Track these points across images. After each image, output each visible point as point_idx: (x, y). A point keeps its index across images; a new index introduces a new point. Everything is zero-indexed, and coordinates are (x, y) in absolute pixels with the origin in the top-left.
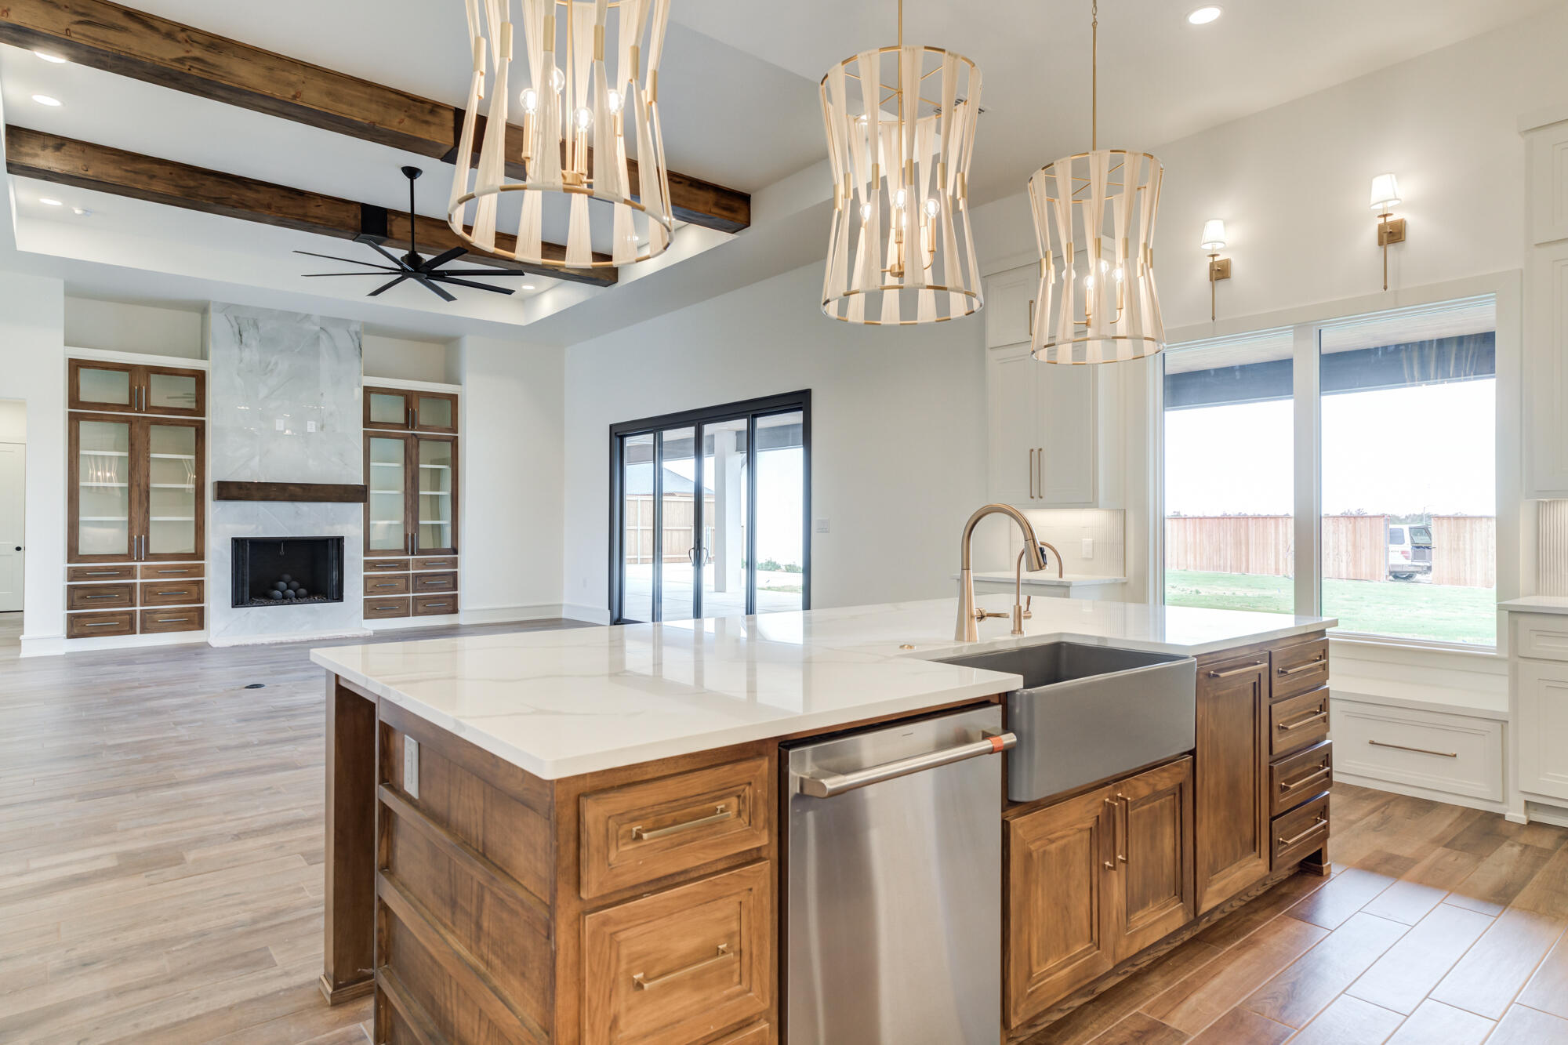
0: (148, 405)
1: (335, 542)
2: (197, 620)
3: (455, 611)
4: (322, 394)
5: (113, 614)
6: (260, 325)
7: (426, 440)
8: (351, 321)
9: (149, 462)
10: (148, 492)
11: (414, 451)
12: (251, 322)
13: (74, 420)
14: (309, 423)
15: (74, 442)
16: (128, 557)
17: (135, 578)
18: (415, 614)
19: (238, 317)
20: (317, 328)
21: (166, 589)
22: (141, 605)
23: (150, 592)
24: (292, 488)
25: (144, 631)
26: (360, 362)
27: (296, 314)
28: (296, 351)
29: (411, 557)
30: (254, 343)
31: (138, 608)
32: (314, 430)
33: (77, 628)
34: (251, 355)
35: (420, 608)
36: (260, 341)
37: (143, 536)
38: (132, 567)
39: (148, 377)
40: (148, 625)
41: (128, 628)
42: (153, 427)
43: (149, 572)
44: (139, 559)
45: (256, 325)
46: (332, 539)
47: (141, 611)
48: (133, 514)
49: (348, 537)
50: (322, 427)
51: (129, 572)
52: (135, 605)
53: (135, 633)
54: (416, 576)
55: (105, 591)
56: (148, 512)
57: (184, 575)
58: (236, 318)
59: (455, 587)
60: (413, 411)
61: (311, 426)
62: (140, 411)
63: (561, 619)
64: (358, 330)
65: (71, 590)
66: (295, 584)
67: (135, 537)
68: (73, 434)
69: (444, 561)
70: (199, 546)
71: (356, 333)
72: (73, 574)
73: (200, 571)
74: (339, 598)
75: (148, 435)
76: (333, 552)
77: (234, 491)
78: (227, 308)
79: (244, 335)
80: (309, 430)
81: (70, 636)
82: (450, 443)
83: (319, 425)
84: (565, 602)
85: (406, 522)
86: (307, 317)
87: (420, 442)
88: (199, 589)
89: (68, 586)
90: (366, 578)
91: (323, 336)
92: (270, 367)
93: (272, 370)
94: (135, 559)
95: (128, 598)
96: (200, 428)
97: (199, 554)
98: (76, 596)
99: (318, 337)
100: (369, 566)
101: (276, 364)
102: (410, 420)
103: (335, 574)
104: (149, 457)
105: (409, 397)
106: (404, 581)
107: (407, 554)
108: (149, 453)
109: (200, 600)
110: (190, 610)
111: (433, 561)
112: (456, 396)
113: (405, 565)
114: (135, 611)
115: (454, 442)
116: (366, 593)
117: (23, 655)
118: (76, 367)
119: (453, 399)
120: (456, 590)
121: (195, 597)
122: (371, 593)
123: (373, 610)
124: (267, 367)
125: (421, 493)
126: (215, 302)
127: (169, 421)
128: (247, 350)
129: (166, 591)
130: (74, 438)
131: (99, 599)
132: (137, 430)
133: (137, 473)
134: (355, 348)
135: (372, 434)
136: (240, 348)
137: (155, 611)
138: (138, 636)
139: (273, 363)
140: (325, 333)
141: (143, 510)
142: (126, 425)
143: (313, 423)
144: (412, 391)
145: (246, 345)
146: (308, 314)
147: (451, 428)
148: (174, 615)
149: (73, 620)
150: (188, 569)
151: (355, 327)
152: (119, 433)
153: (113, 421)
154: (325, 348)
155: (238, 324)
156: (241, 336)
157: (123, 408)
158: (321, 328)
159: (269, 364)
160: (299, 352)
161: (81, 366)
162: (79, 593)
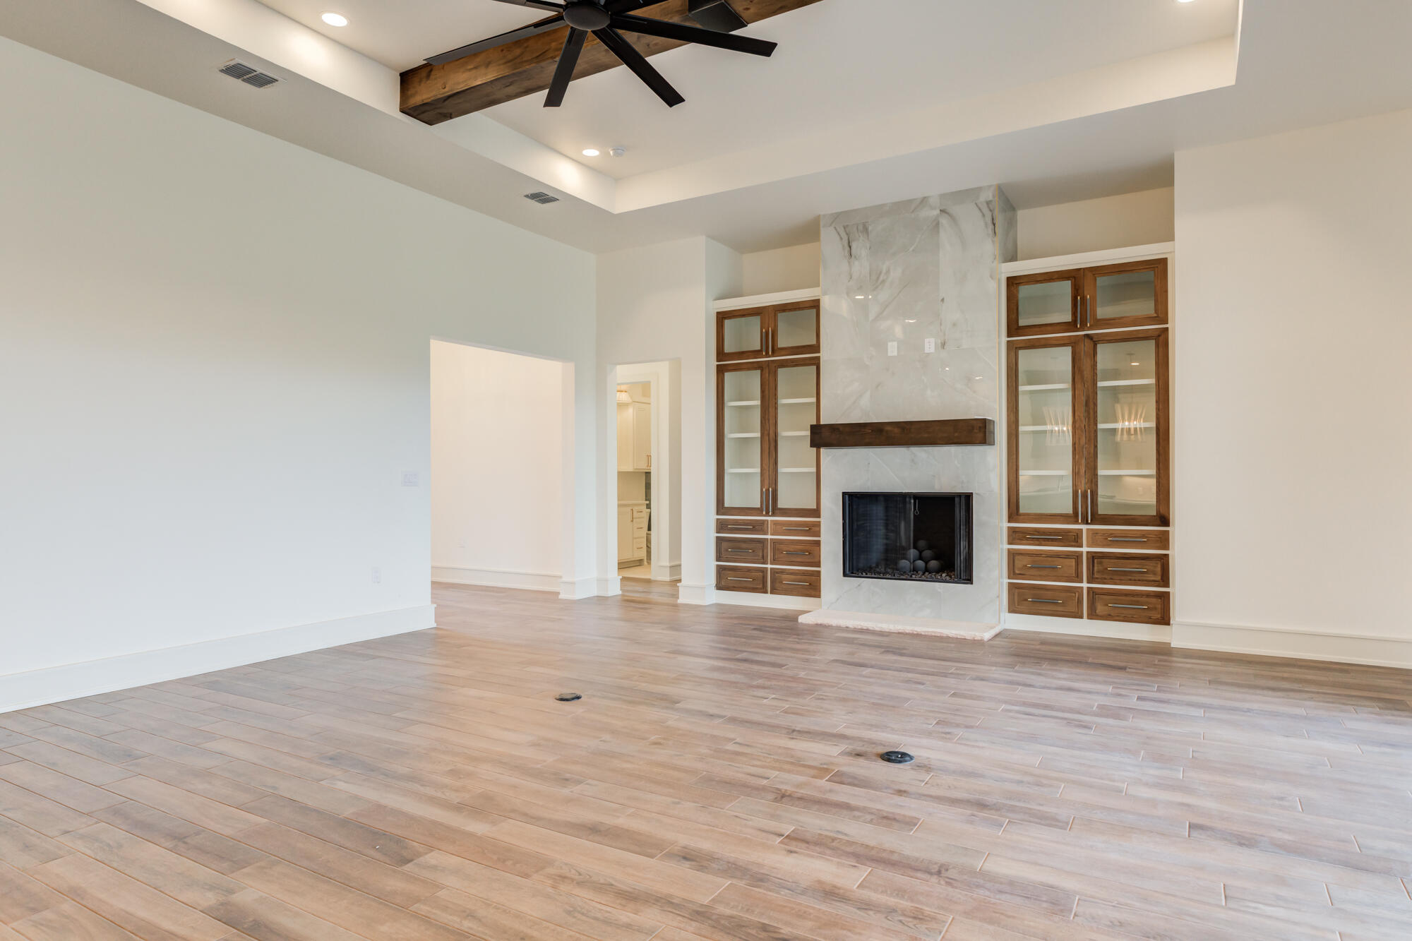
0: (776, 348)
1: (962, 501)
2: (811, 587)
3: (1164, 620)
4: (943, 300)
5: (749, 569)
6: (870, 228)
7: (1110, 341)
8: (980, 189)
9: (776, 409)
10: (776, 441)
11: (1089, 363)
12: (861, 227)
13: (721, 371)
14: (927, 340)
15: (720, 394)
16: (759, 511)
17: (766, 534)
18: (1093, 615)
19: (847, 226)
20: (937, 212)
21: (792, 548)
22: (771, 563)
23: (778, 549)
24: (888, 428)
25: (774, 591)
26: (993, 241)
27: (910, 201)
28: (911, 249)
29: (1084, 527)
30: (864, 253)
31: (769, 566)
32: (932, 350)
33: (725, 581)
34: (862, 267)
35: (1100, 609)
36: (870, 248)
37: (771, 489)
38: (763, 522)
39: (775, 316)
40: (777, 585)
41: (760, 586)
42: (780, 371)
43: (777, 528)
44: (767, 514)
45: (865, 230)
46: (960, 495)
47: (772, 569)
48: (764, 465)
49: (977, 494)
50: (943, 345)
51: (761, 527)
52: (766, 563)
53: (767, 593)
54: (1093, 557)
55: (744, 545)
56: (776, 463)
57: (804, 533)
59: (1165, 581)
60: (1083, 299)
61: (930, 345)
62: (767, 355)
64: (991, 198)
65: (719, 540)
66: (927, 553)
67: (764, 490)
68: (720, 387)
69: (1143, 536)
70: (817, 502)
71: (988, 203)
72: (721, 526)
73: (814, 529)
74: (968, 579)
75: (776, 380)
76: (959, 514)
78: (836, 217)
79: (854, 245)
80: (927, 350)
81: (720, 586)
82: (1153, 342)
83: (940, 341)
85: (1075, 474)
86: (924, 201)
87: (1098, 346)
88: (816, 550)
89: (717, 537)
90: (1012, 555)
91: (944, 221)
92: (881, 278)
93: (883, 281)
94: (765, 513)
95: (761, 554)
96: (817, 365)
97: (816, 512)
98: (724, 549)
99: (938, 224)
100: (1015, 536)
101: (888, 272)
102: (1080, 315)
103: (963, 544)
104: (777, 403)
105: (1077, 278)
106: (1073, 562)
107: (1076, 522)
108: (777, 399)
109: (818, 563)
110: (810, 573)
111: (1124, 534)
112: (1163, 262)
113: (1075, 539)
114: (767, 568)
115: (1161, 340)
116: (1012, 573)
117: (680, 601)
118: (722, 317)
119: (1159, 267)
120: (1167, 585)
121: (813, 559)
122: (1021, 576)
123: (1022, 600)
124: (878, 278)
125: (1100, 426)
126: (824, 216)
127: (793, 362)
128: (857, 263)
129: (791, 550)
130: (720, 390)
131: (739, 553)
132: (767, 375)
133: (767, 421)
134: (986, 224)
135: (1021, 345)
136: (849, 263)
137: (782, 571)
138: (769, 596)
139: (884, 271)
140: (946, 215)
141: (772, 461)
142: (759, 372)
143: (932, 340)
144: (1084, 269)
145: (855, 257)
146: (925, 198)
147: (1155, 315)
148: (799, 577)
149: (721, 571)
150: (807, 527)
151: (988, 195)
152: (754, 379)
153: (749, 369)
154: (946, 235)
155: (847, 234)
156: (850, 247)
157: (756, 353)
158: (941, 210)
159: (881, 273)
160: (913, 250)
161: (725, 318)
162: (724, 545)
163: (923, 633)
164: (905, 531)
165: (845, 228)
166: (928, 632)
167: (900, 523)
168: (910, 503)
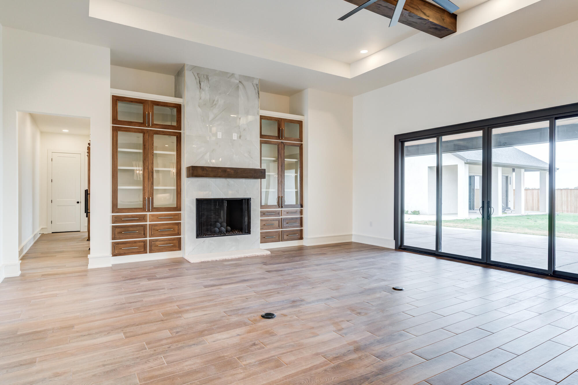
0: (153, 124)
1: (246, 201)
2: (177, 245)
3: (301, 238)
4: (240, 119)
5: (136, 242)
6: (210, 78)
7: (288, 145)
8: (253, 78)
9: (153, 155)
10: (153, 173)
11: (282, 151)
12: (205, 76)
13: (115, 130)
14: (234, 134)
15: (115, 144)
16: (143, 209)
17: (147, 222)
18: (283, 240)
19: (199, 73)
20: (238, 81)
21: (162, 227)
22: (150, 237)
23: (154, 229)
24: (228, 170)
25: (151, 251)
26: (258, 101)
27: (227, 73)
28: (228, 93)
29: (281, 209)
30: (207, 89)
31: (148, 239)
32: (236, 139)
33: (117, 250)
34: (206, 95)
35: (285, 237)
36: (210, 88)
37: (151, 197)
38: (145, 215)
39: (153, 107)
40: (153, 248)
41: (143, 250)
42: (155, 136)
43: (153, 217)
44: (149, 211)
45: (207, 78)
46: (245, 199)
47: (149, 240)
48: (145, 185)
49: (252, 198)
50: (240, 137)
51: (143, 218)
52: (146, 237)
53: (147, 253)
54: (283, 220)
55: (131, 229)
56: (152, 184)
57: (171, 219)
58: (198, 74)
59: (301, 225)
60: (282, 129)
61: (235, 136)
62: (149, 126)
63: (351, 242)
64: (258, 83)
65: (114, 228)
66: (225, 224)
67: (147, 198)
68: (115, 139)
69: (296, 211)
70: (179, 203)
71: (257, 85)
72: (115, 220)
73: (178, 217)
74: (249, 232)
75: (153, 140)
76: (245, 207)
77: (200, 172)
78: (193, 68)
79: (202, 84)
80: (234, 138)
81: (114, 255)
82: (299, 148)
83: (239, 135)
84: (353, 233)
85: (278, 190)
87: (285, 147)
88: (178, 227)
89: (112, 226)
90: (262, 221)
91: (241, 86)
92: (215, 103)
93: (215, 104)
94: (147, 210)
95: (143, 233)
96: (178, 136)
97: (178, 208)
98: (116, 232)
99: (238, 86)
100: (263, 214)
101: (218, 101)
102: (280, 135)
103: (246, 219)
104: (153, 152)
105: (280, 122)
106: (277, 222)
107: (279, 208)
108: (153, 150)
109: (179, 234)
110: (174, 239)
111: (290, 211)
112: (302, 122)
113: (278, 214)
114: (147, 240)
115: (301, 147)
116: (262, 228)
117: (90, 267)
118: (116, 100)
119: (300, 123)
120: (302, 227)
121: (176, 232)
122: (264, 229)
123: (265, 238)
124: (213, 102)
125: (285, 174)
126: (187, 65)
127: (163, 133)
128: (203, 92)
129: (162, 228)
130: (115, 142)
131: (128, 234)
132: (147, 137)
133: (147, 161)
134: (256, 93)
135: (263, 142)
136: (200, 91)
137: (157, 240)
138: (148, 254)
139: (216, 100)
140: (241, 84)
141: (150, 183)
142: (142, 135)
143: (236, 134)
144: (281, 118)
145: (203, 90)
146: (233, 74)
147: (299, 139)
148: (166, 242)
149: (115, 246)
150: (172, 216)
151: (256, 82)
152: (138, 138)
153: (135, 132)
154: (241, 92)
155: (199, 78)
156: (200, 84)
157: (140, 124)
158: (239, 81)
159: (214, 101)
160: (228, 94)
161: (119, 100)
162: (118, 230)
163: (248, 256)
164: (223, 214)
165: (197, 74)
166: (250, 255)
167: (221, 212)
168: (225, 202)
